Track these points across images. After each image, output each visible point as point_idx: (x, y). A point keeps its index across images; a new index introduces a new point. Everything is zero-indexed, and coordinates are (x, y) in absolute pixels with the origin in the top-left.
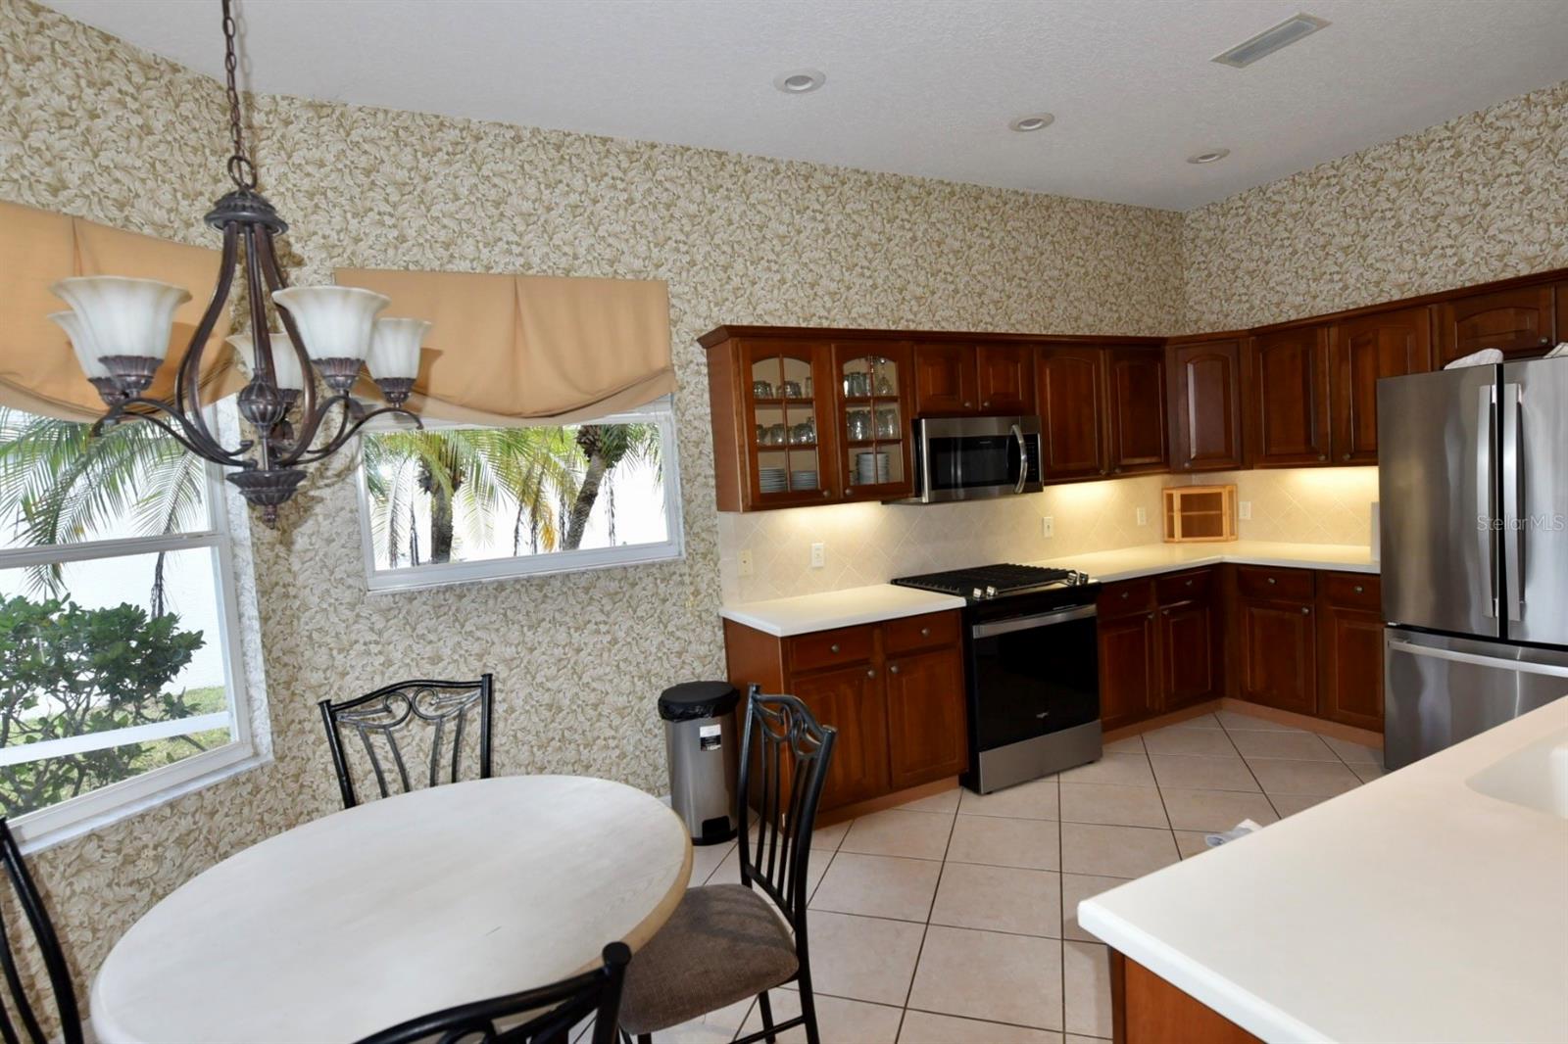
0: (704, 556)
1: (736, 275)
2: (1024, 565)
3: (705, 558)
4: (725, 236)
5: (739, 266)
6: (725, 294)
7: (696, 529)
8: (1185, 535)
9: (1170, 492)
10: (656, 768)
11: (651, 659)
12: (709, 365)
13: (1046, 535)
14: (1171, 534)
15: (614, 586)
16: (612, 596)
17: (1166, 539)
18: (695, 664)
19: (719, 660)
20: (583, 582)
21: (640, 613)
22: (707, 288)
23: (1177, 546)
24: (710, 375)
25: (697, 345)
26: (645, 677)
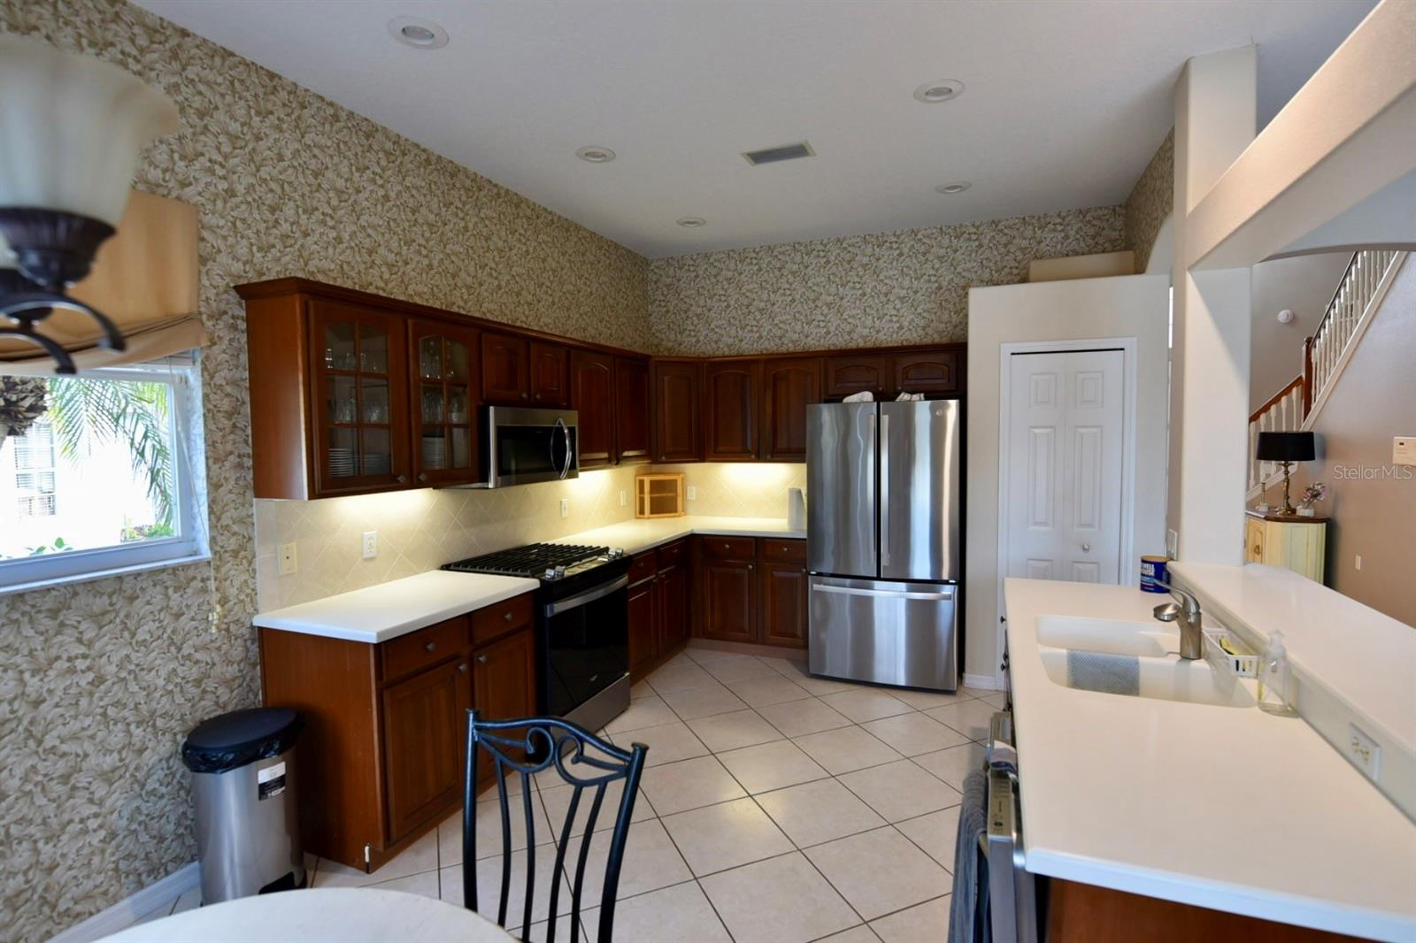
0: (235, 554)
1: (286, 221)
2: (550, 543)
3: (236, 557)
4: (274, 173)
5: (289, 210)
6: (272, 240)
7: (225, 521)
8: (652, 512)
9: (641, 478)
10: (162, 839)
11: (157, 695)
12: (248, 320)
13: (564, 516)
14: (642, 512)
15: (100, 604)
16: (98, 619)
17: (638, 515)
18: (219, 692)
19: (252, 679)
20: (49, 602)
21: (141, 636)
22: (249, 227)
23: (646, 521)
24: (249, 332)
25: (233, 293)
26: (147, 721)
